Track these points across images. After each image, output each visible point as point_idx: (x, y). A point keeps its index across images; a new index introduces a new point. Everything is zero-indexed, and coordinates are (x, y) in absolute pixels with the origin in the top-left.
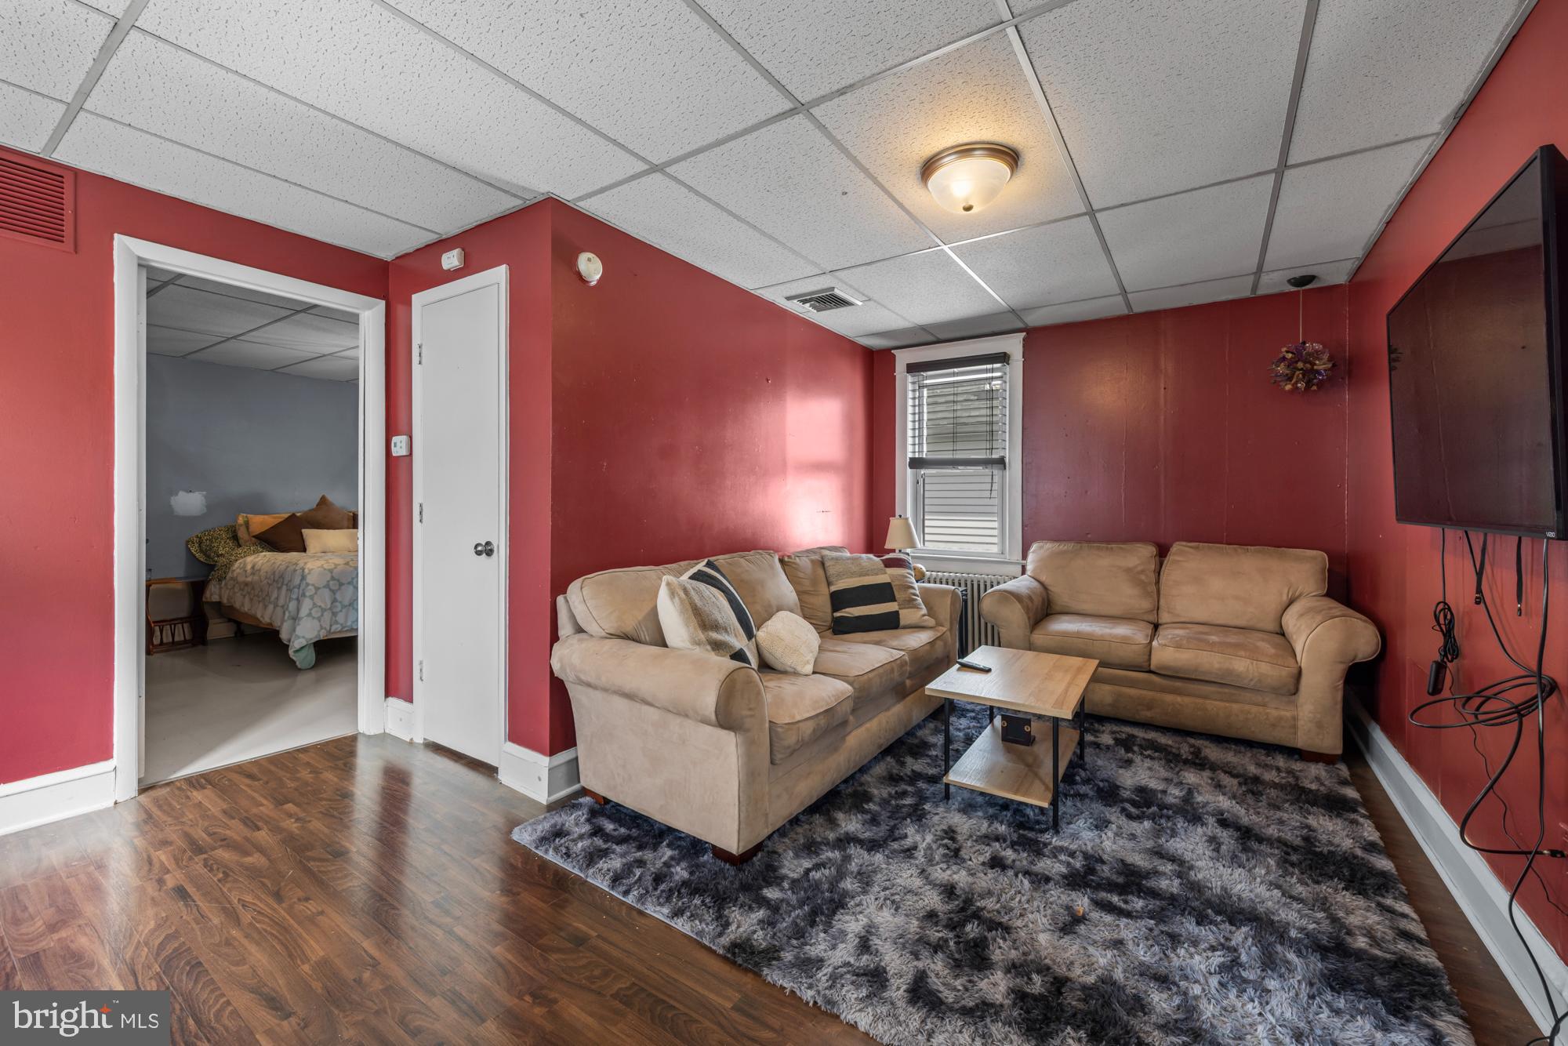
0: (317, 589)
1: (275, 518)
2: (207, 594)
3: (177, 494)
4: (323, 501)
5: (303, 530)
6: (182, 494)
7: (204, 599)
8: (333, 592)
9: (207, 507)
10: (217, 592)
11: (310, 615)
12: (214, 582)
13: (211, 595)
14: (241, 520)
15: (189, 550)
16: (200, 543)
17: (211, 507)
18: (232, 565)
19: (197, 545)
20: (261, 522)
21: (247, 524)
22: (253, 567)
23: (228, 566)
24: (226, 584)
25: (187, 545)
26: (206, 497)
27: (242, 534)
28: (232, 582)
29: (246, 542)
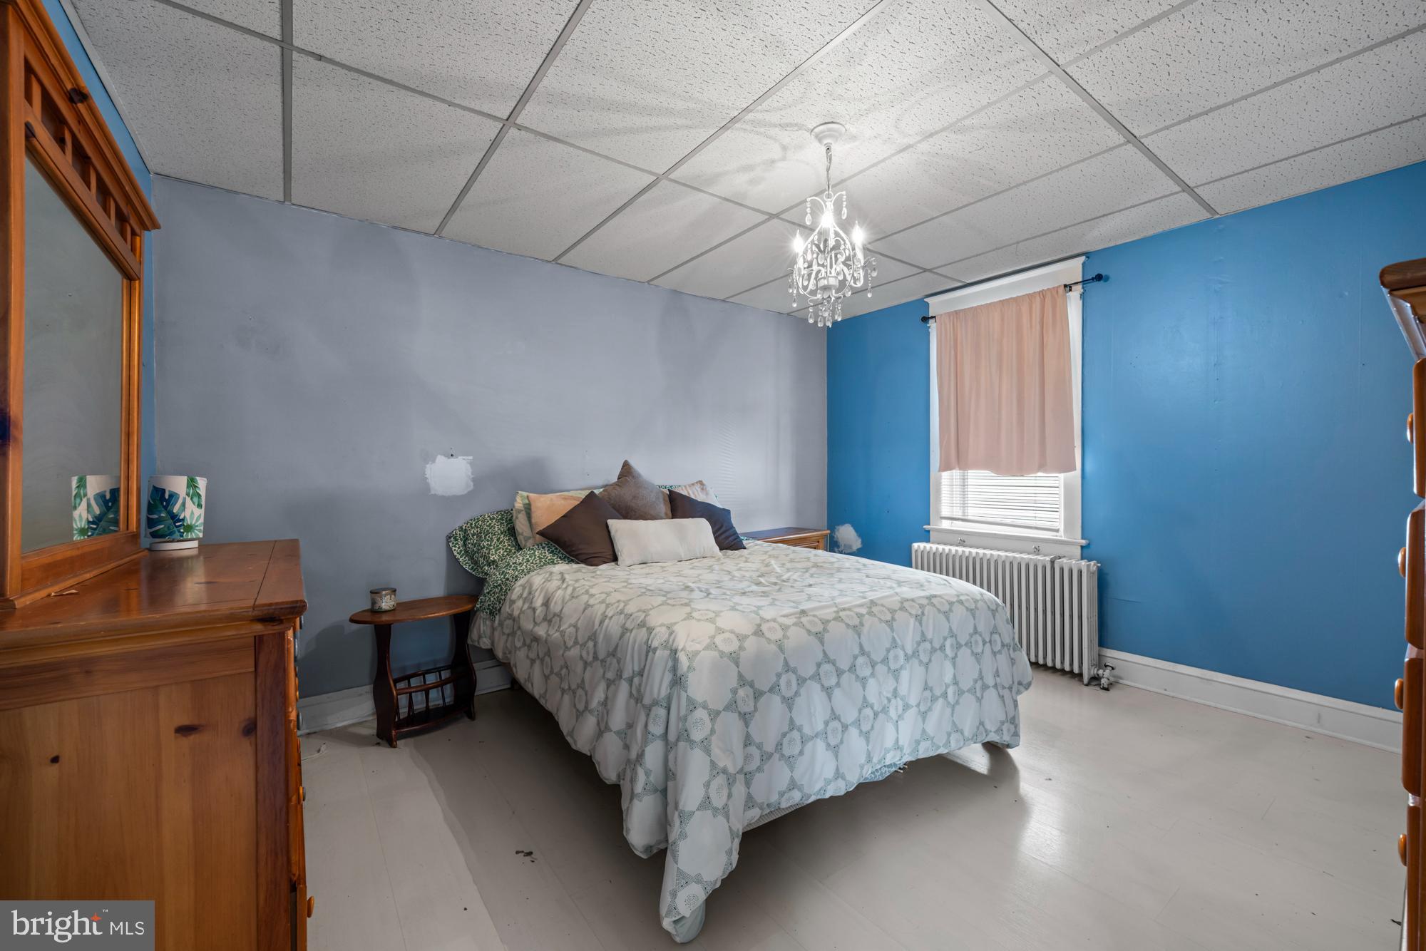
0: (714, 715)
1: (565, 499)
2: (474, 634)
3: (434, 461)
4: (627, 471)
5: (610, 522)
6: (441, 459)
7: (469, 642)
8: (745, 718)
9: (474, 480)
10: (488, 632)
11: (706, 803)
12: (483, 615)
13: (480, 637)
14: (519, 504)
15: (449, 550)
16: (465, 539)
17: (480, 481)
18: (511, 589)
19: (461, 543)
20: (549, 508)
21: (528, 509)
22: (546, 604)
23: (505, 588)
24: (501, 624)
25: (448, 543)
26: (471, 464)
27: (521, 525)
28: (509, 622)
29: (527, 539)
